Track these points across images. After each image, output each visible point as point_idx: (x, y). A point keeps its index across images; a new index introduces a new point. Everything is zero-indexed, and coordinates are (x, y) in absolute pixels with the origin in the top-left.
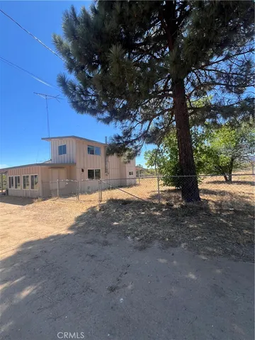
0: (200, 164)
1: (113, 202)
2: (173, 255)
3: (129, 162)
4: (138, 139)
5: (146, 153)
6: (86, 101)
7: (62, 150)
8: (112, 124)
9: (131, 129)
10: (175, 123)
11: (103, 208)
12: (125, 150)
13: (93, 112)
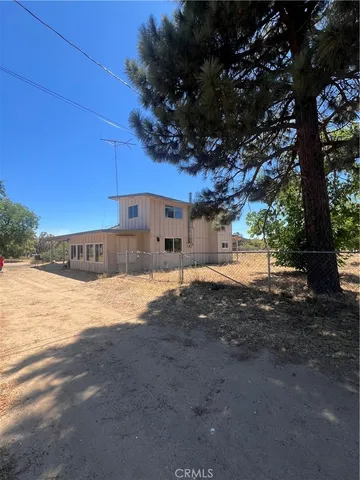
0: (342, 233)
1: (199, 285)
2: (294, 375)
3: (223, 228)
4: (238, 194)
5: (249, 216)
6: (165, 144)
7: (133, 212)
8: (200, 174)
9: (228, 180)
10: (298, 168)
11: (184, 292)
12: (218, 211)
13: (175, 159)
